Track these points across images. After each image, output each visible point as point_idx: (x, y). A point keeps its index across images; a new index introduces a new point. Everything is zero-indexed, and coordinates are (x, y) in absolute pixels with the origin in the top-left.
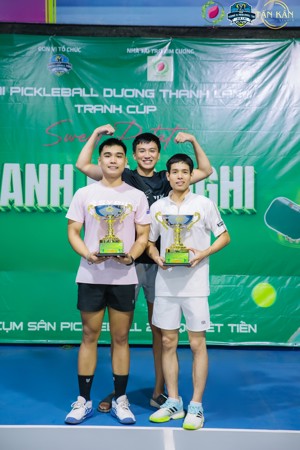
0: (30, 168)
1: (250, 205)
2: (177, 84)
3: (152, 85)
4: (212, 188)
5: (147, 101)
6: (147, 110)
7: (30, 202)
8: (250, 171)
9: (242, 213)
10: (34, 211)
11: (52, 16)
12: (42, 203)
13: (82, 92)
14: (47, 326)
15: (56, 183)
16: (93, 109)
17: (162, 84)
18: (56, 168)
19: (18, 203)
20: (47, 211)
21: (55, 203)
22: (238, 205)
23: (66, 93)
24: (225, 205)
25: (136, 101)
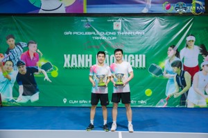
0: (79, 56)
1: (144, 66)
2: (122, 31)
3: (115, 31)
4: (133, 61)
5: (114, 36)
6: (113, 38)
7: (79, 66)
8: (144, 56)
9: (142, 68)
10: (81, 68)
11: (85, 11)
12: (83, 66)
13: (94, 33)
14: (85, 102)
15: (87, 60)
16: (98, 38)
17: (118, 31)
18: (87, 56)
19: (76, 66)
20: (84, 68)
21: (87, 66)
22: (140, 66)
23: (89, 33)
24: (137, 66)
25: (111, 36)
